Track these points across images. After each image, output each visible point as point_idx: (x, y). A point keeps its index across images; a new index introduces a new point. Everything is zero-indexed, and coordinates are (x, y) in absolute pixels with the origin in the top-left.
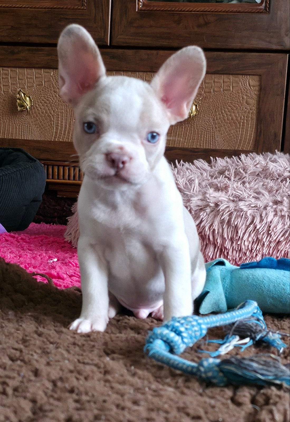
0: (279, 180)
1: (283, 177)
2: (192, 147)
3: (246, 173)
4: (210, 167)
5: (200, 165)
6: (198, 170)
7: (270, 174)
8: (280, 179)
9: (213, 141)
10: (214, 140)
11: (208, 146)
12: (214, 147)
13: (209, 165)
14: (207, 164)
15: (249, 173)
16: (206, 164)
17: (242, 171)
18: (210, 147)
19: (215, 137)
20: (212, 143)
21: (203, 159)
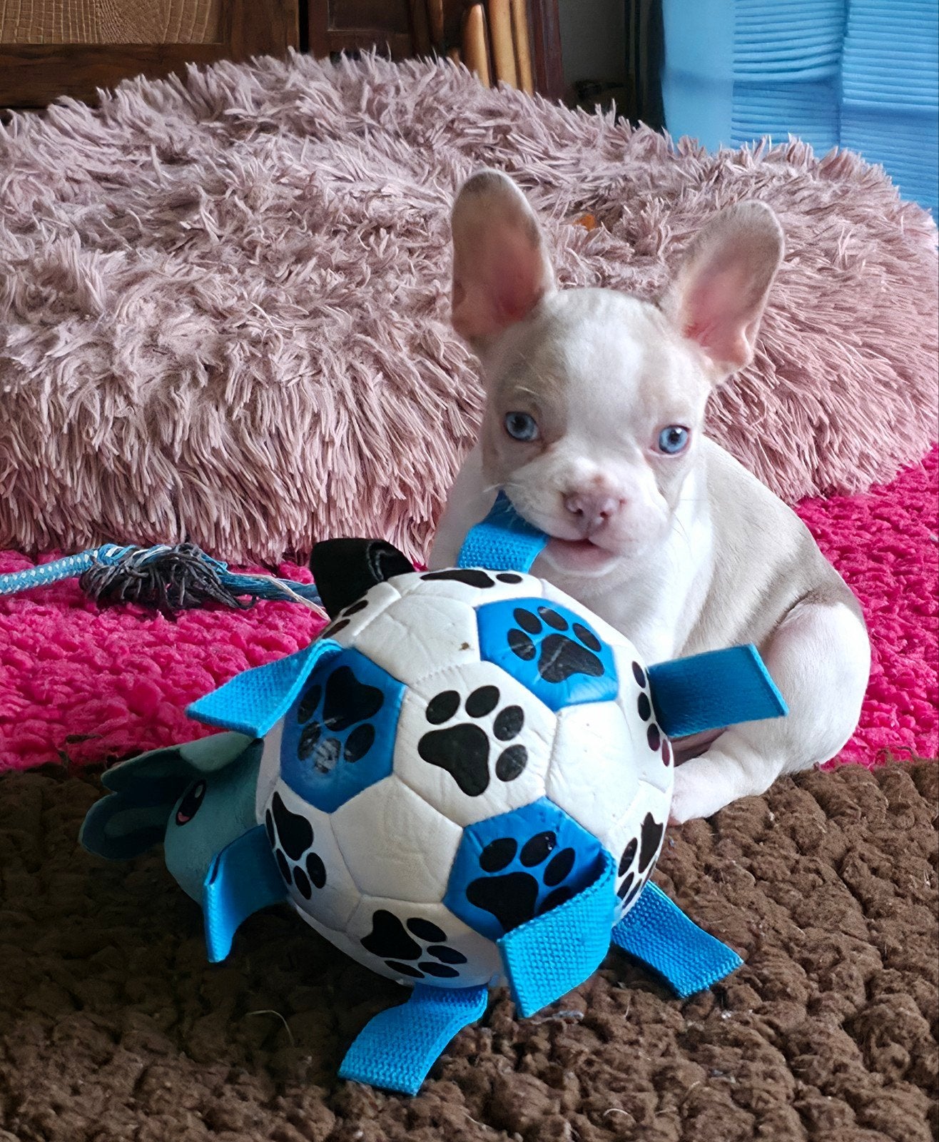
0: (357, 235)
1: (366, 222)
2: (21, 40)
3: (253, 208)
4: (98, 122)
5: (70, 122)
6: (68, 140)
7: (327, 214)
8: (358, 229)
9: (86, 18)
10: (92, 15)
11: (75, 35)
12: (93, 38)
13: (94, 111)
14: (88, 109)
15: (263, 209)
16: (86, 110)
17: (241, 204)
18: (81, 35)
19: (91, 7)
20: (87, 25)
21: (76, 97)
